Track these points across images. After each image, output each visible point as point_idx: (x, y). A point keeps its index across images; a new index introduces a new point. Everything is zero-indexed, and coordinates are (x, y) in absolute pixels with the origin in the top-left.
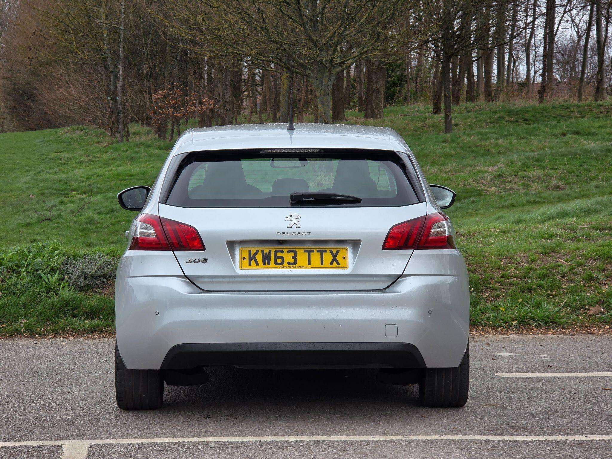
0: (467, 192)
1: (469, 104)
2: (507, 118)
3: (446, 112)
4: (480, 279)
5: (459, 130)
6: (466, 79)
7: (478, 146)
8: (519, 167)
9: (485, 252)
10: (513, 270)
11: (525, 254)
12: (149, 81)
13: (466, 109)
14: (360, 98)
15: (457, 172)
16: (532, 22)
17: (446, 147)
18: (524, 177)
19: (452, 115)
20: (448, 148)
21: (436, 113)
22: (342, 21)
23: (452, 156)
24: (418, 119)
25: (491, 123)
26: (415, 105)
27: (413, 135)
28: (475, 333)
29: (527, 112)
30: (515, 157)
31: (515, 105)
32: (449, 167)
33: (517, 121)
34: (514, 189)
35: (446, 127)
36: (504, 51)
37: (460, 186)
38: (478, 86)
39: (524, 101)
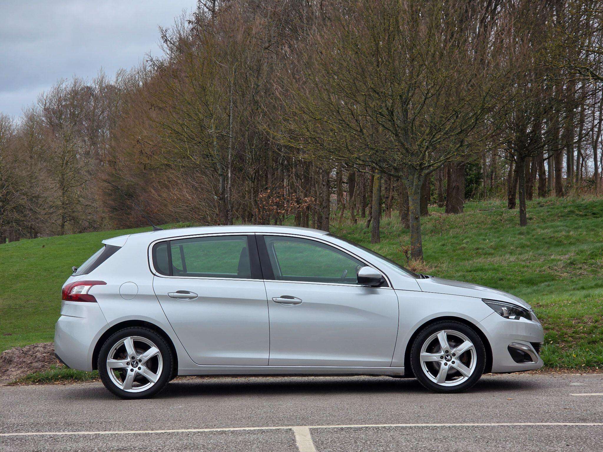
0: (542, 278)
1: (541, 199)
2: (577, 212)
3: (521, 207)
4: (557, 335)
5: (533, 223)
6: (537, 175)
7: (551, 238)
8: (589, 255)
9: (560, 315)
10: (582, 327)
11: (591, 316)
12: (253, 182)
13: (539, 203)
14: (440, 195)
15: (533, 260)
16: (598, 123)
17: (522, 239)
18: (592, 264)
19: (527, 210)
20: (524, 240)
21: (511, 208)
22: (430, 130)
23: (528, 246)
24: (495, 214)
25: (562, 216)
26: (491, 201)
27: (491, 228)
28: (554, 372)
29: (595, 207)
30: (585, 247)
31: (584, 200)
32: (525, 256)
33: (586, 215)
34: (583, 275)
35: (521, 220)
36: (573, 149)
37: (536, 272)
38: (549, 184)
39: (592, 196)
